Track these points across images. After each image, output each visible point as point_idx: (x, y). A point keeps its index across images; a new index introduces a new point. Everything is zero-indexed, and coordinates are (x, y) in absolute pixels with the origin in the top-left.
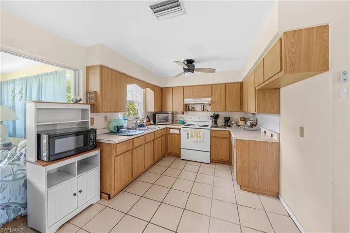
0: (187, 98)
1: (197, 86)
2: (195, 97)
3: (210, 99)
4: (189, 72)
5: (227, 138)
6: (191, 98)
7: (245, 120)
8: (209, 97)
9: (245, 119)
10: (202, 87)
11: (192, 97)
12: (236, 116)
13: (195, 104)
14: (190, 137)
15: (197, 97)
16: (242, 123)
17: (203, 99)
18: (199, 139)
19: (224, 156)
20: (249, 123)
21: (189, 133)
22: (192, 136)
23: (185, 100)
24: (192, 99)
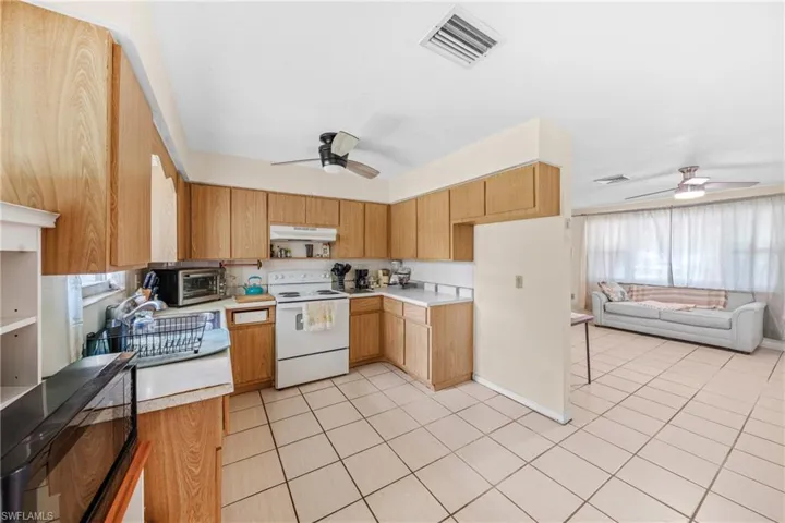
0: (276, 223)
1: (305, 196)
2: (301, 224)
3: (334, 231)
4: (336, 163)
5: (376, 311)
6: (289, 224)
7: (387, 273)
8: (332, 226)
9: (388, 271)
10: (319, 201)
11: (294, 224)
12: (374, 267)
13: (290, 240)
14: (305, 325)
15: (305, 224)
16: (384, 279)
17: (320, 230)
18: (328, 324)
19: (371, 348)
20: (395, 278)
21: (304, 316)
22: (312, 321)
23: (273, 228)
24: (291, 229)
